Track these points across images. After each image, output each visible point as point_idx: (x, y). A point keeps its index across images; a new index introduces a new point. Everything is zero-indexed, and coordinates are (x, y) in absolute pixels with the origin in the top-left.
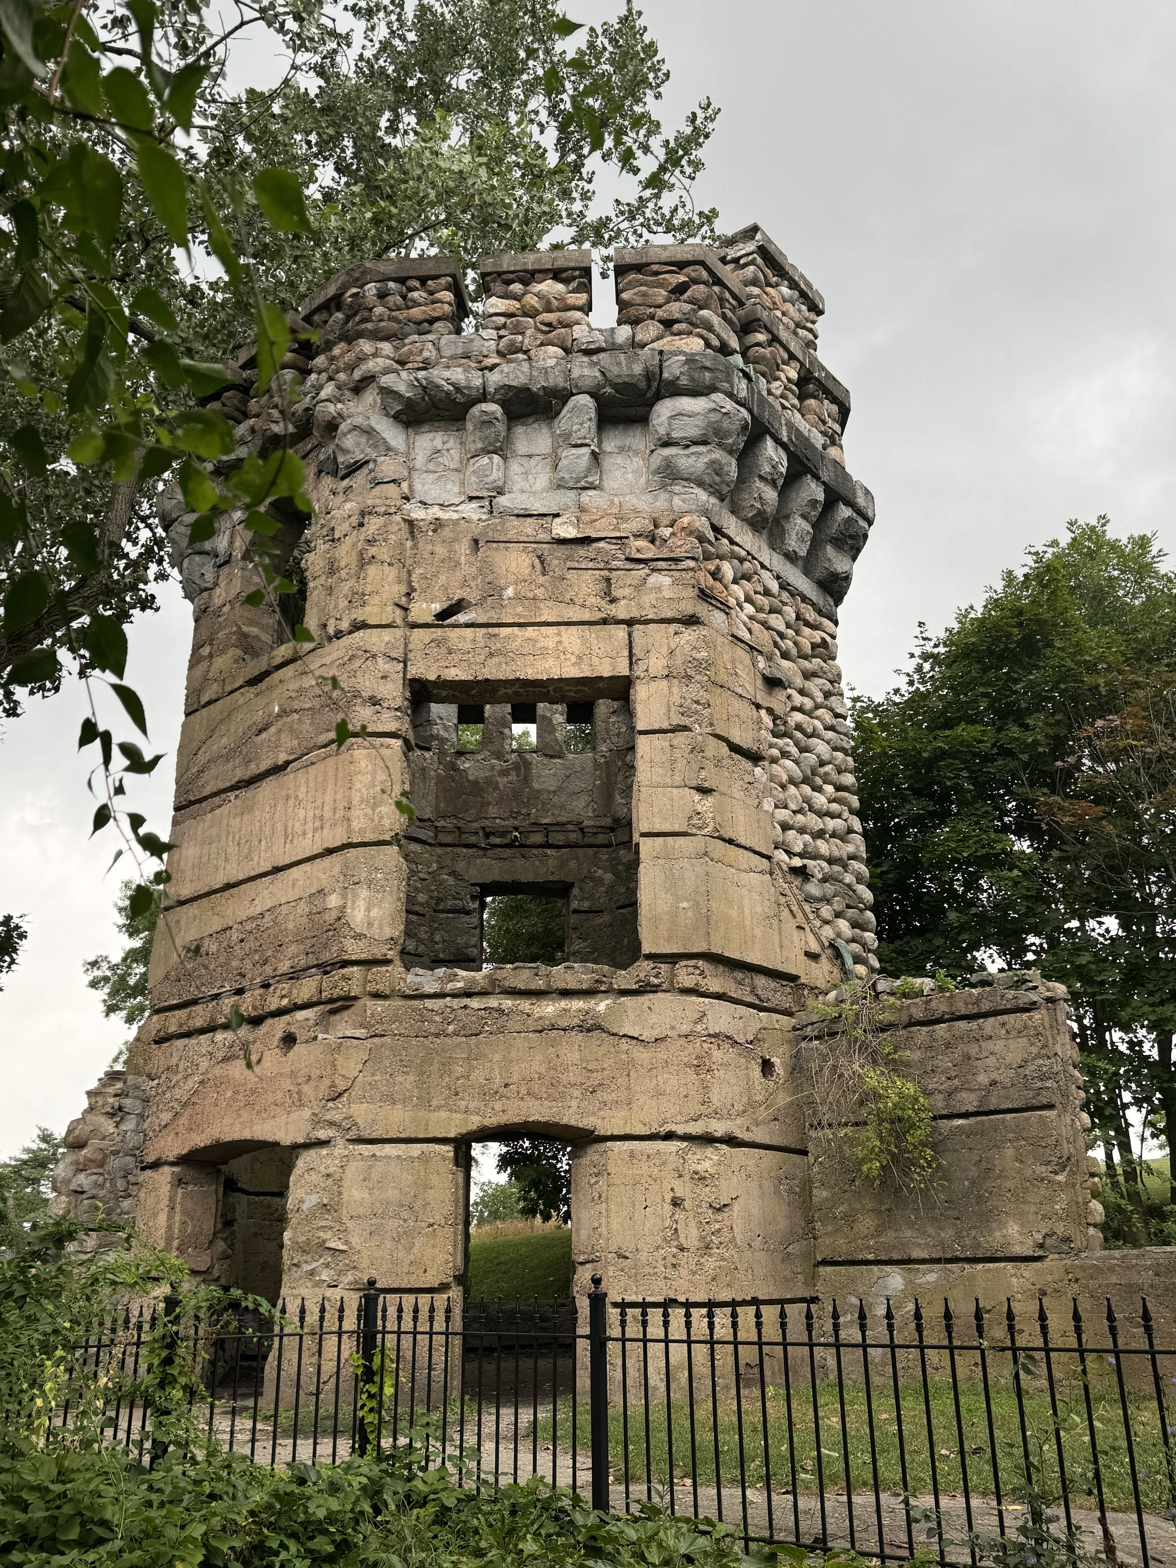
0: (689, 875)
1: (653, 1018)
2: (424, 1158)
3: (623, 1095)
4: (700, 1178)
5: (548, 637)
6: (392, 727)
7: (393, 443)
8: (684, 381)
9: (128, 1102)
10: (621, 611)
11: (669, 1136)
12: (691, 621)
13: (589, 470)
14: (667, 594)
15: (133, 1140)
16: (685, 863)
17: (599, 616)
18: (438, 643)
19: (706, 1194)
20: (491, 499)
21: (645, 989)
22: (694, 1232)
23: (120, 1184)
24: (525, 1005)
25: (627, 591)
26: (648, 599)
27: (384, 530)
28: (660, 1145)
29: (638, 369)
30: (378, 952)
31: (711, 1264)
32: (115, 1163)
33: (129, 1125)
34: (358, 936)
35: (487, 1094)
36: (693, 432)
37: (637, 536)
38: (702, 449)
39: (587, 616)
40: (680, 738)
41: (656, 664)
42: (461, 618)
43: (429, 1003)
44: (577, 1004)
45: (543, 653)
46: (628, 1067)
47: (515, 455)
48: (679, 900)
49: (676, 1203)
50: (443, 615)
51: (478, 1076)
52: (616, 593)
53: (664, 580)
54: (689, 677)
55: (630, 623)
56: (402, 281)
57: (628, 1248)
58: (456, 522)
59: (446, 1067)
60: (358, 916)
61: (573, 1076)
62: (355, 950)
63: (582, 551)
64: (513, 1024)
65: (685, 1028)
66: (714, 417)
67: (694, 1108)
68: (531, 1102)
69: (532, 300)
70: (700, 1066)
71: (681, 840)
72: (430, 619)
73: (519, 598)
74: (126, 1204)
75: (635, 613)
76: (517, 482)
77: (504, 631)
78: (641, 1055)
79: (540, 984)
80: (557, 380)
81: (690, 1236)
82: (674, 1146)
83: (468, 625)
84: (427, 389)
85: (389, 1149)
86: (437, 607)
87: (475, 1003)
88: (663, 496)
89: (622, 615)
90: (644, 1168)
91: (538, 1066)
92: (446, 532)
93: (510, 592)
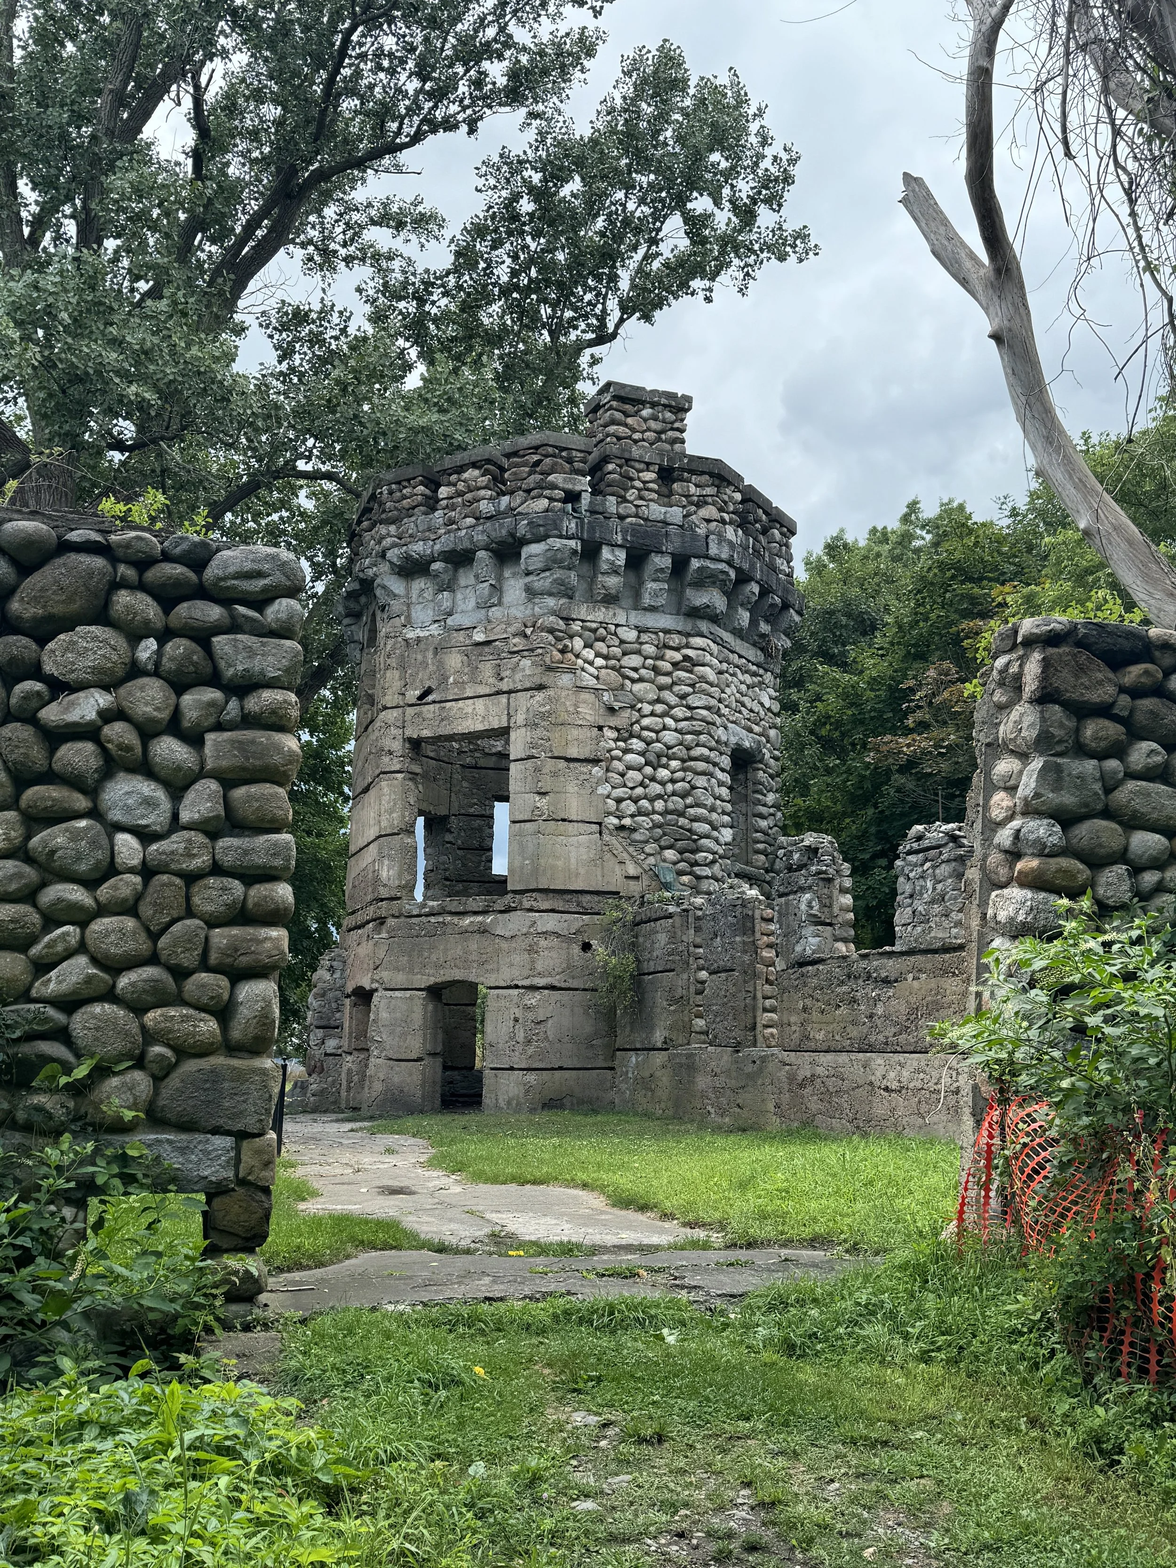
0: (530, 844)
1: (510, 926)
2: (411, 998)
3: (495, 966)
4: (528, 1008)
5: (468, 706)
6: (397, 767)
7: (397, 592)
8: (528, 536)
9: (335, 964)
10: (505, 686)
11: (517, 987)
12: (541, 687)
13: (491, 596)
14: (528, 672)
15: (339, 983)
16: (529, 838)
17: (494, 690)
18: (418, 714)
19: (530, 1016)
20: (445, 620)
21: (508, 910)
22: (522, 1034)
23: (334, 1005)
24: (456, 920)
25: (508, 673)
26: (518, 676)
27: (394, 648)
28: (511, 991)
29: (504, 532)
30: (393, 893)
31: (531, 1050)
32: (330, 995)
33: (337, 975)
34: (385, 885)
35: (438, 966)
36: (540, 565)
37: (514, 635)
38: (547, 574)
39: (487, 691)
40: (529, 763)
41: (520, 718)
42: (430, 698)
43: (414, 920)
44: (480, 918)
45: (466, 717)
46: (498, 951)
47: (459, 587)
48: (525, 859)
49: (516, 1020)
50: (421, 697)
51: (434, 957)
52: (503, 674)
53: (526, 663)
54: (536, 725)
55: (509, 692)
56: (399, 483)
57: (494, 1041)
58: (427, 638)
59: (420, 954)
60: (384, 874)
61: (474, 957)
62: (384, 893)
63: (487, 649)
64: (449, 930)
65: (525, 930)
66: (549, 554)
67: (526, 972)
68: (456, 970)
69: (461, 486)
70: (532, 950)
71: (528, 825)
72: (414, 701)
73: (456, 683)
74: (338, 1015)
75: (511, 687)
76: (461, 606)
77: (448, 705)
78: (504, 945)
79: (461, 908)
80: (467, 544)
81: (521, 1036)
82: (515, 992)
83: (434, 702)
84: (408, 558)
85: (398, 994)
86: (418, 693)
87: (433, 919)
88: (530, 606)
89: (505, 688)
90: (503, 1003)
91: (459, 952)
92: (422, 646)
93: (451, 680)
